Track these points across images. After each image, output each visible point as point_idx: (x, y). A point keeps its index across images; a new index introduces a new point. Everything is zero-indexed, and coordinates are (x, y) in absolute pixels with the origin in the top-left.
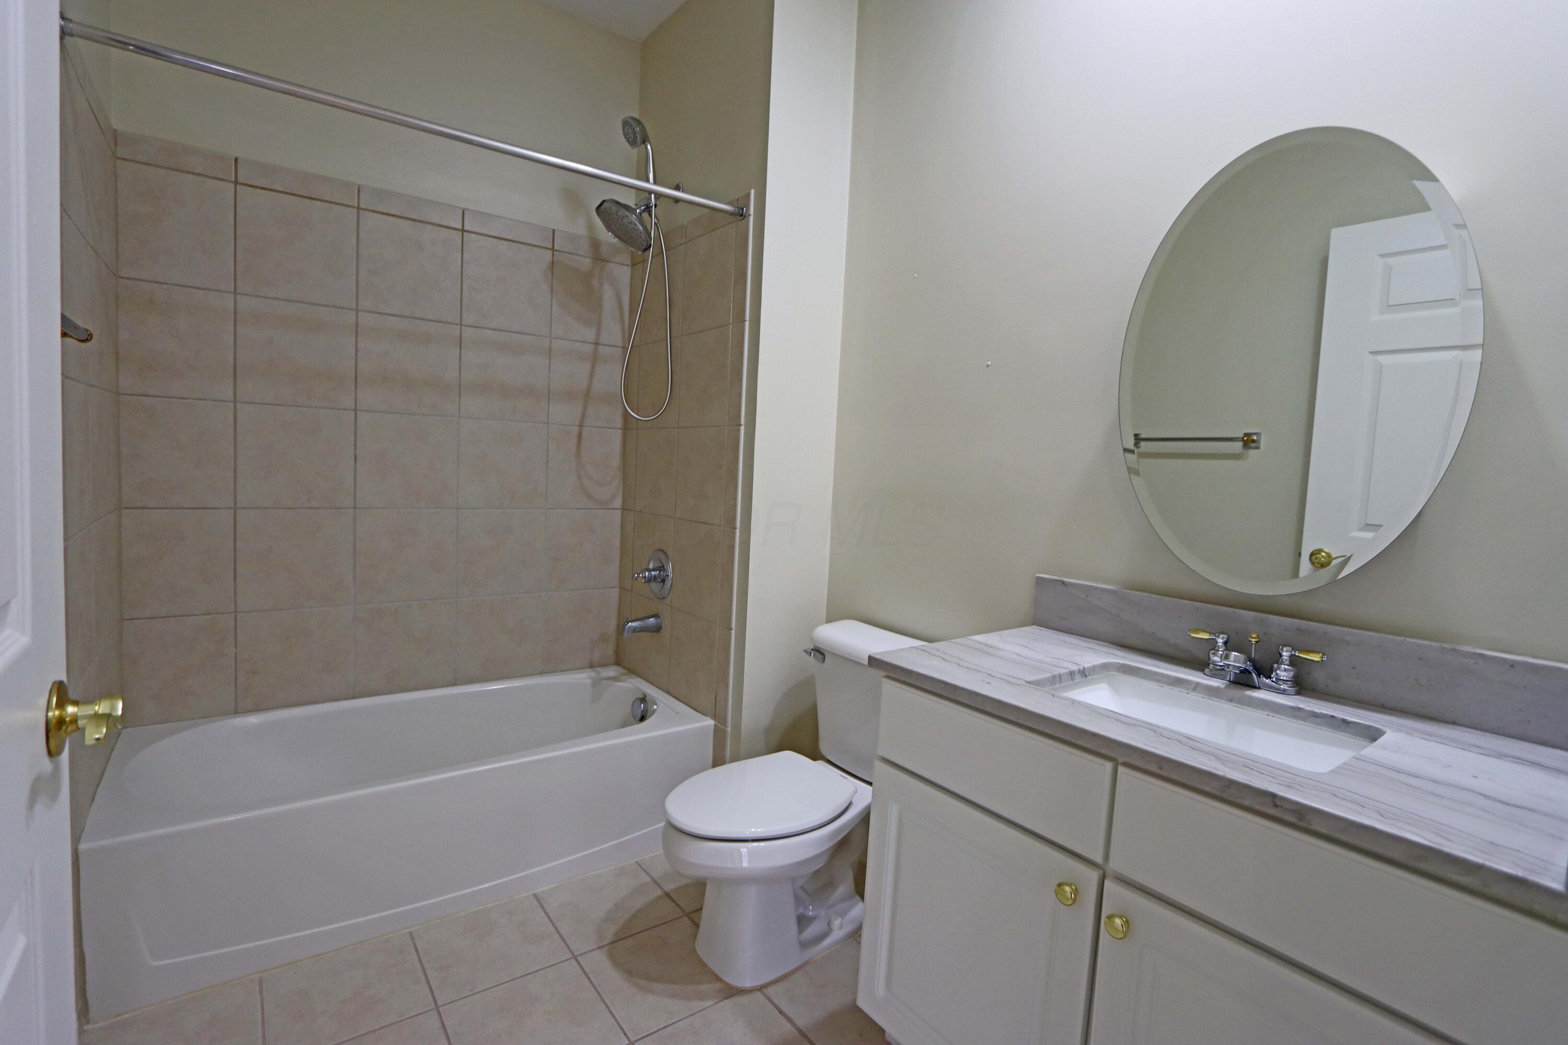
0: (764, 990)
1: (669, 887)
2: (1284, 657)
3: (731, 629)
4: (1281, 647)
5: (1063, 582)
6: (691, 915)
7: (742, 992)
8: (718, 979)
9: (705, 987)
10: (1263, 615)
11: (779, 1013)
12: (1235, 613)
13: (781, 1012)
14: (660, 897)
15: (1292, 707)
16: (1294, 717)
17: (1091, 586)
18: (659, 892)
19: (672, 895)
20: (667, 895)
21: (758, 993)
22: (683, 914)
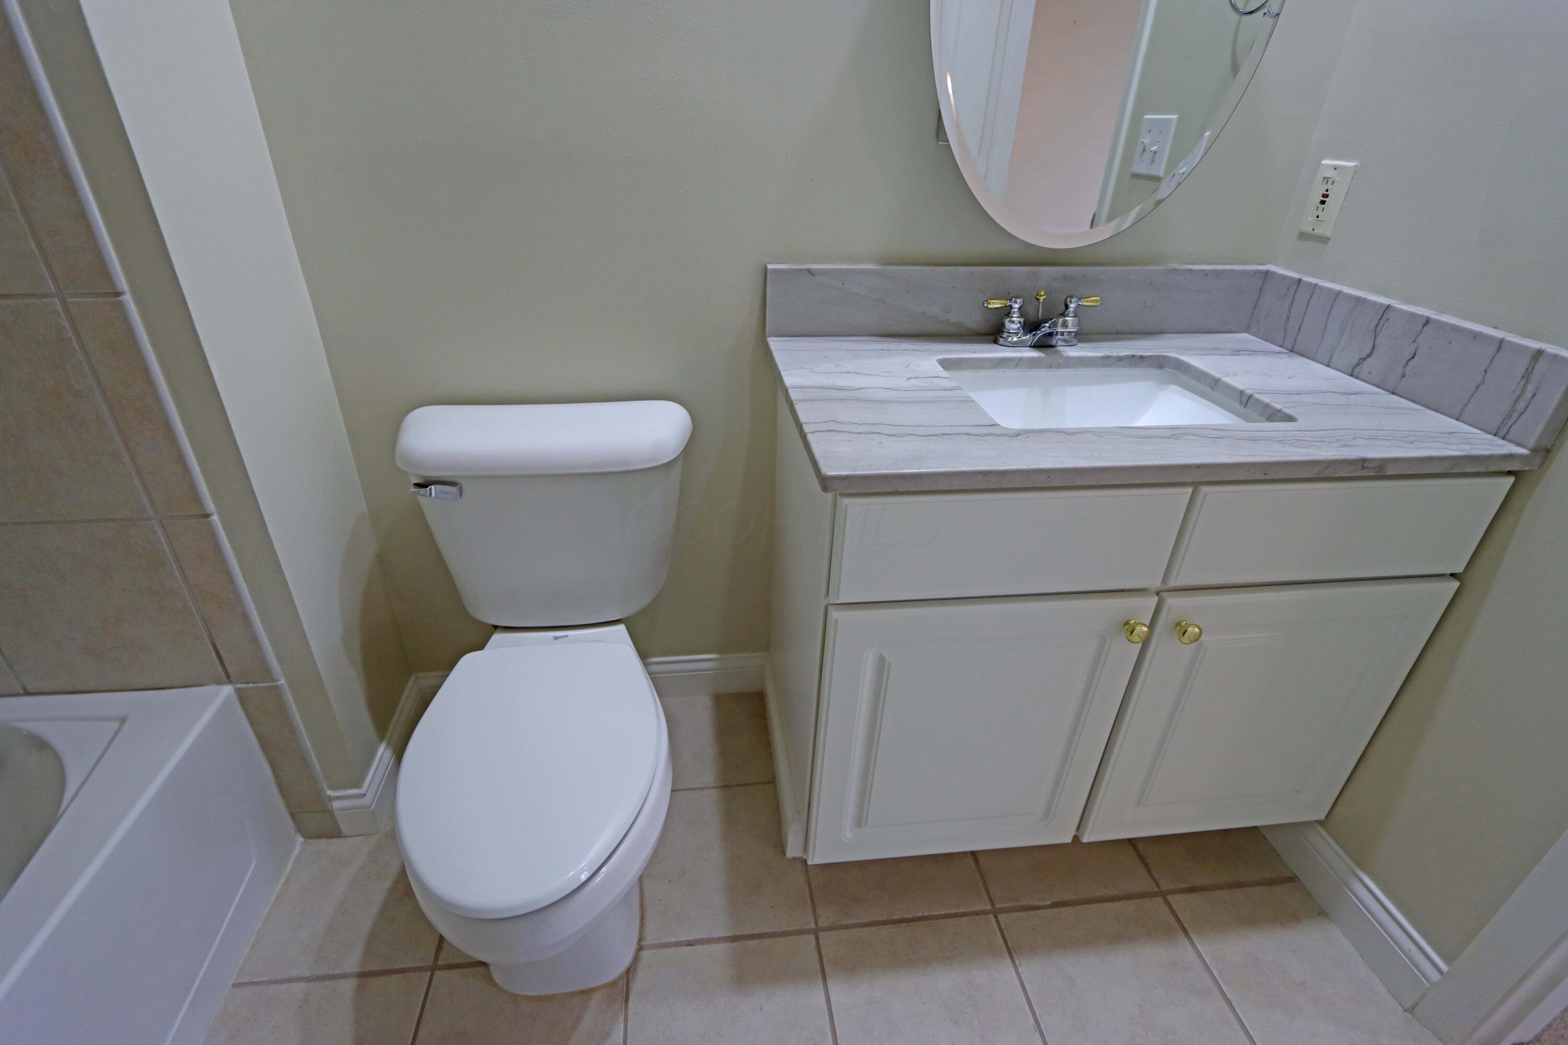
0: (644, 943)
1: (352, 963)
2: (1071, 309)
3: (208, 516)
4: (1069, 299)
5: (809, 271)
6: (440, 963)
7: (629, 973)
8: (587, 993)
9: (588, 1020)
10: (1034, 268)
11: (690, 948)
12: (1009, 271)
13: (690, 944)
14: (360, 989)
15: (1103, 357)
16: (1103, 366)
17: (848, 269)
18: (348, 987)
19: (373, 967)
20: (363, 975)
21: (645, 953)
22: (429, 973)
